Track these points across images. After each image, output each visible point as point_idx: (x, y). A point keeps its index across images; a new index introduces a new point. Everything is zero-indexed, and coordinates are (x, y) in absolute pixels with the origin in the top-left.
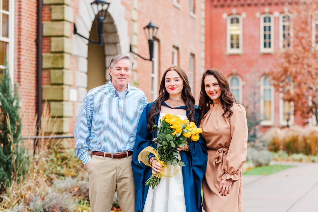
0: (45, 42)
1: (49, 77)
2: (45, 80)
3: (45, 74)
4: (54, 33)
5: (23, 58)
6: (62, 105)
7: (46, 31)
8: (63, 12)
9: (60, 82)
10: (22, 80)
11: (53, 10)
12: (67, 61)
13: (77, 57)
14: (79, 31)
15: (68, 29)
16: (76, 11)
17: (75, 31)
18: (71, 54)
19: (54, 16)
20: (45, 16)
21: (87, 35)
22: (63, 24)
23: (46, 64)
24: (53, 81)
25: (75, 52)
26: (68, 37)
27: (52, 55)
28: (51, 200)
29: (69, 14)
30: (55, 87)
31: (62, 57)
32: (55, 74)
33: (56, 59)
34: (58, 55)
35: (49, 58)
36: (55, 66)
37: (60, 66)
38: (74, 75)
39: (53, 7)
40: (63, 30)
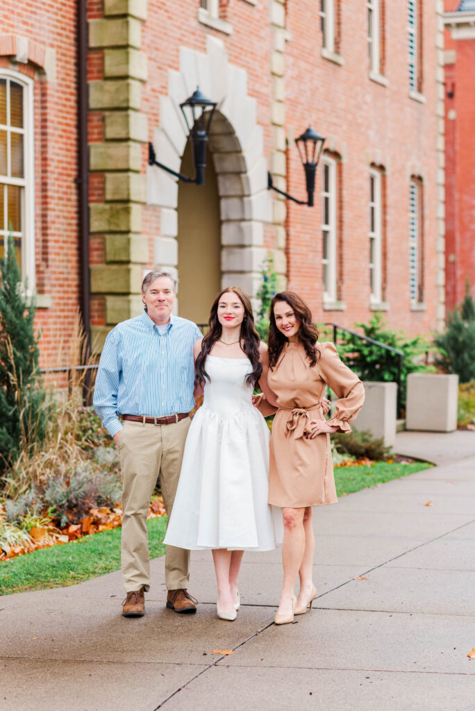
0: (95, 181)
1: (103, 248)
2: (95, 255)
3: (94, 242)
4: (111, 166)
5: (51, 216)
6: (129, 302)
7: (95, 162)
8: (126, 125)
9: (124, 258)
10: (50, 257)
11: (108, 121)
12: (137, 218)
13: (156, 208)
14: (159, 159)
15: (136, 156)
16: (155, 119)
17: (152, 159)
18: (144, 204)
19: (111, 132)
20: (94, 132)
21: (176, 166)
22: (128, 147)
23: (96, 225)
24: (110, 257)
25: (153, 199)
26: (137, 172)
27: (107, 206)
28: (81, 484)
29: (138, 127)
30: (114, 267)
31: (127, 211)
32: (113, 242)
33: (114, 215)
34: (119, 206)
35: (102, 212)
36: (113, 228)
37: (123, 228)
38: (151, 243)
39: (107, 114)
40: (127, 159)
